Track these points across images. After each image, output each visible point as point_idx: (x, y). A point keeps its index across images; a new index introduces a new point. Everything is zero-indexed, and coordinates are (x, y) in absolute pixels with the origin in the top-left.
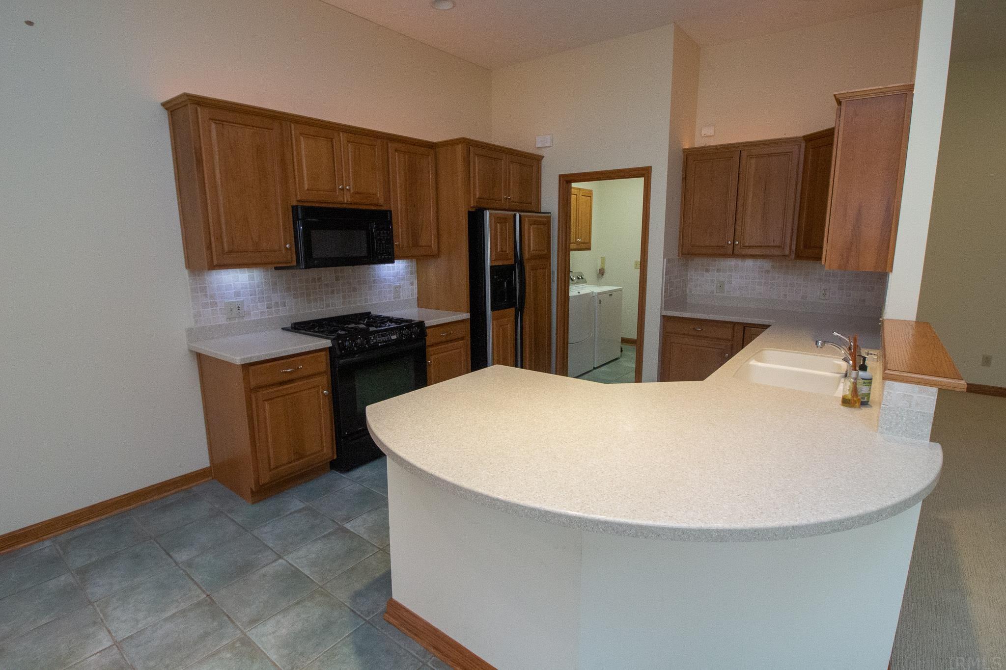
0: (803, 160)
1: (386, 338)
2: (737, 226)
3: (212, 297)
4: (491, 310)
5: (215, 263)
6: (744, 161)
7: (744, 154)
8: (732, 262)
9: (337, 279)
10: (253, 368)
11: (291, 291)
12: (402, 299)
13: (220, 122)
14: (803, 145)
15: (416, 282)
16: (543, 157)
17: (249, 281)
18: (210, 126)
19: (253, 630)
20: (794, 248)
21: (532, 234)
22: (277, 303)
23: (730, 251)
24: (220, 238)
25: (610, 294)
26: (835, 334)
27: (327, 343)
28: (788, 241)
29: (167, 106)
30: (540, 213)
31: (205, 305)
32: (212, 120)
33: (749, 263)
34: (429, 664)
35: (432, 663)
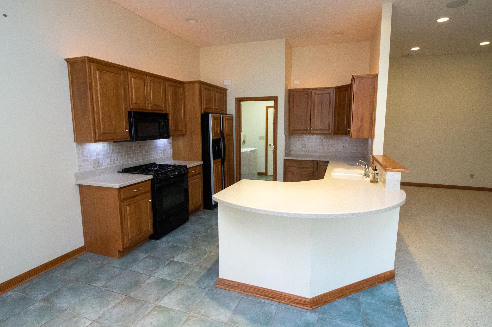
0: (335, 96)
1: (174, 173)
2: (311, 121)
3: (86, 157)
4: (213, 160)
5: (97, 139)
6: (313, 96)
7: (313, 93)
8: (308, 136)
9: (140, 147)
10: (122, 189)
11: (120, 153)
12: (166, 156)
13: (100, 70)
14: (335, 90)
15: (172, 148)
16: (228, 89)
17: (103, 148)
18: (96, 72)
19: (159, 302)
20: (333, 130)
21: (227, 124)
22: (114, 159)
23: (309, 131)
24: (99, 127)
25: (253, 151)
26: (360, 161)
27: (150, 177)
28: (331, 128)
29: (67, 61)
30: (227, 115)
31: (83, 161)
32: (98, 69)
33: (315, 136)
34: (244, 297)
35: (245, 296)
